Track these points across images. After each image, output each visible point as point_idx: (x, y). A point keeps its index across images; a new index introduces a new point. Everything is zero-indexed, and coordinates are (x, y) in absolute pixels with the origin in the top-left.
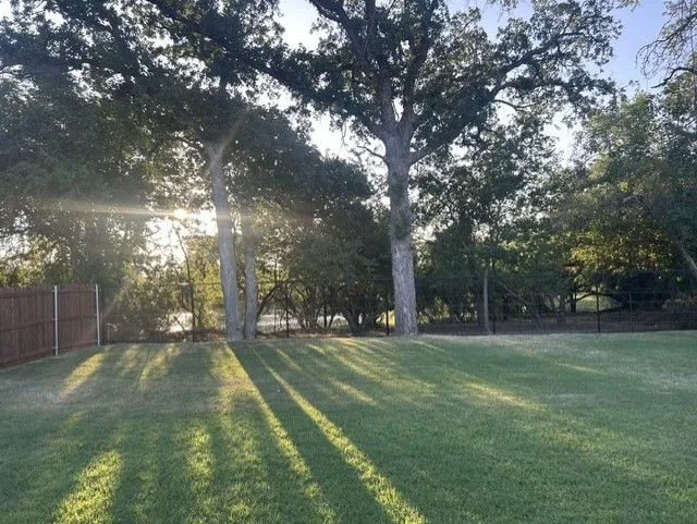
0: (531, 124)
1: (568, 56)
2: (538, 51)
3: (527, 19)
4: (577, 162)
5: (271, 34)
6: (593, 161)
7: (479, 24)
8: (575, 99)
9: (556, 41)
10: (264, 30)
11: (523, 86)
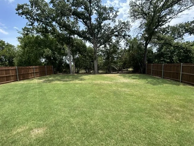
0: (118, 42)
1: (124, 31)
2: (119, 30)
3: (117, 25)
4: (125, 48)
5: (78, 27)
6: (127, 48)
7: (110, 25)
8: (124, 38)
9: (122, 28)
10: (77, 27)
11: (116, 36)
